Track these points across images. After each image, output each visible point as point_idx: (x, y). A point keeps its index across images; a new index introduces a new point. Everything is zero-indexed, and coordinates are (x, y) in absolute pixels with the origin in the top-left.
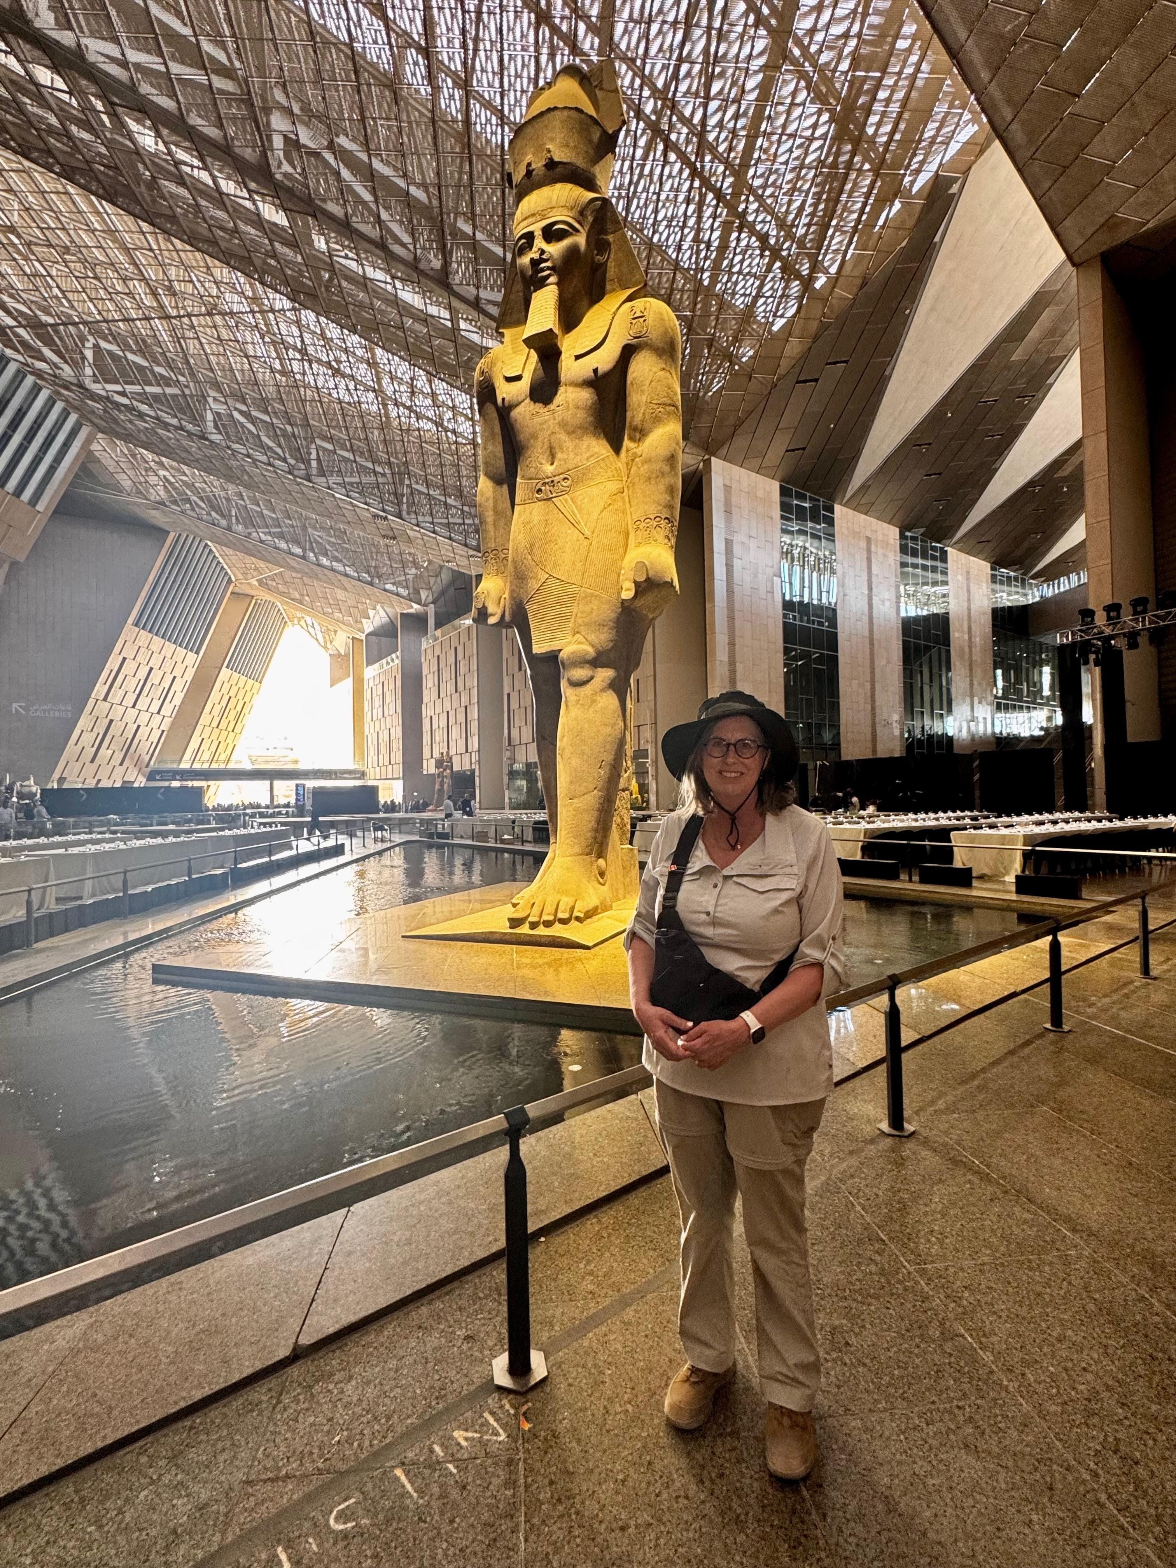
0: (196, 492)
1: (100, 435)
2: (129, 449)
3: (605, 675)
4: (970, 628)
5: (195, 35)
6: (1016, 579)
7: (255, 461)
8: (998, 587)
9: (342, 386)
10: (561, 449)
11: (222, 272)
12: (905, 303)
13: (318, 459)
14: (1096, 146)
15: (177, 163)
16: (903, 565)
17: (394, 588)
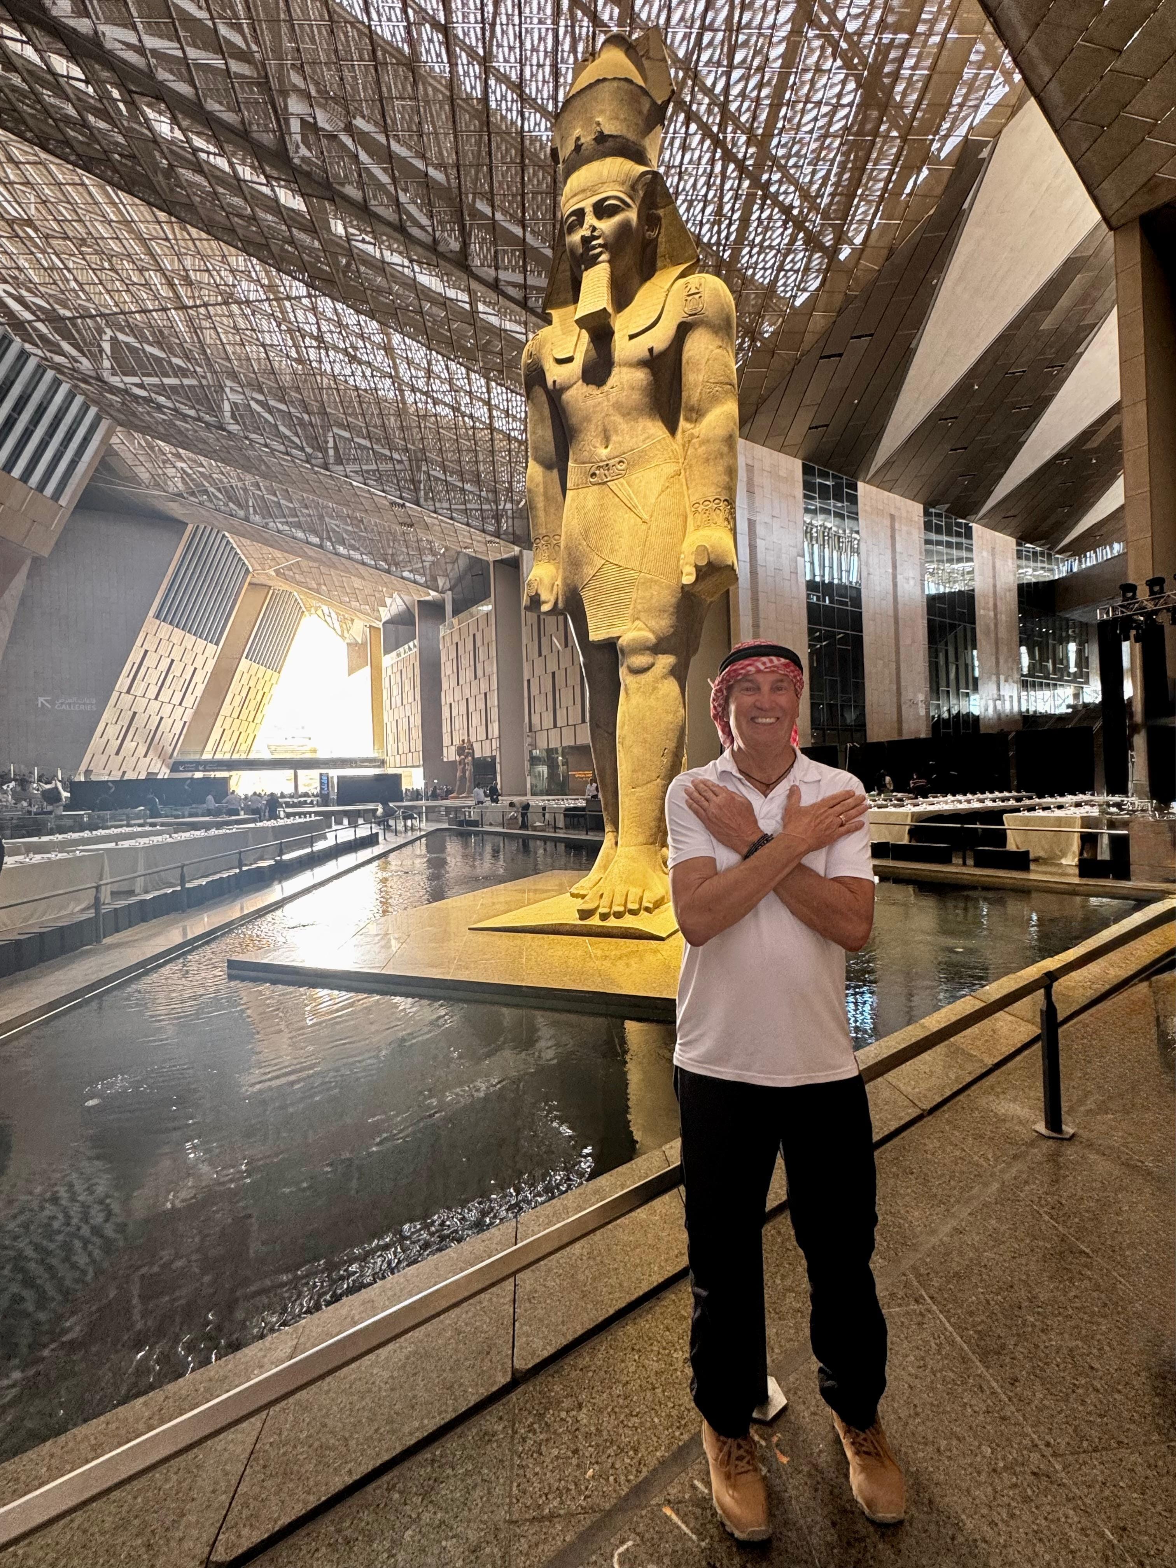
0: (213, 482)
1: (119, 428)
2: (146, 441)
3: (666, 661)
4: (995, 606)
5: (212, 18)
6: (1042, 554)
7: (272, 450)
8: (1024, 562)
9: (359, 373)
10: (616, 431)
11: (239, 261)
12: (933, 272)
13: (336, 448)
14: (1136, 105)
15: (195, 150)
16: (928, 542)
17: (411, 576)
